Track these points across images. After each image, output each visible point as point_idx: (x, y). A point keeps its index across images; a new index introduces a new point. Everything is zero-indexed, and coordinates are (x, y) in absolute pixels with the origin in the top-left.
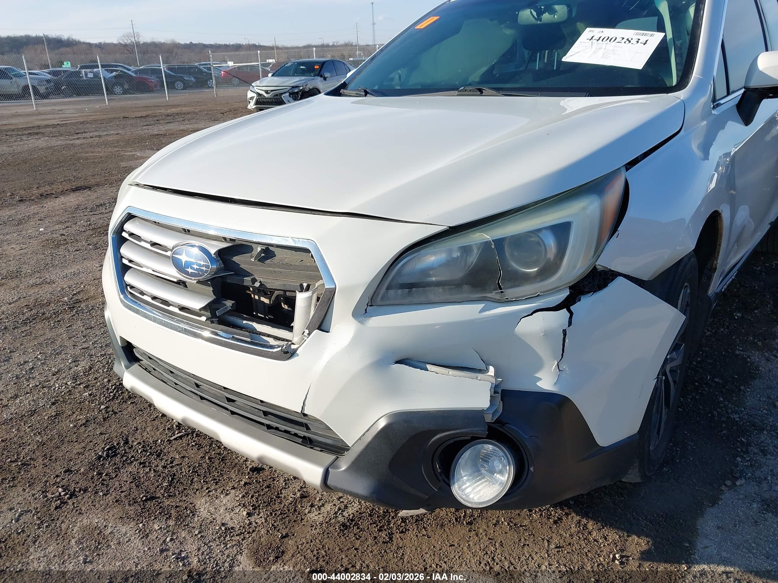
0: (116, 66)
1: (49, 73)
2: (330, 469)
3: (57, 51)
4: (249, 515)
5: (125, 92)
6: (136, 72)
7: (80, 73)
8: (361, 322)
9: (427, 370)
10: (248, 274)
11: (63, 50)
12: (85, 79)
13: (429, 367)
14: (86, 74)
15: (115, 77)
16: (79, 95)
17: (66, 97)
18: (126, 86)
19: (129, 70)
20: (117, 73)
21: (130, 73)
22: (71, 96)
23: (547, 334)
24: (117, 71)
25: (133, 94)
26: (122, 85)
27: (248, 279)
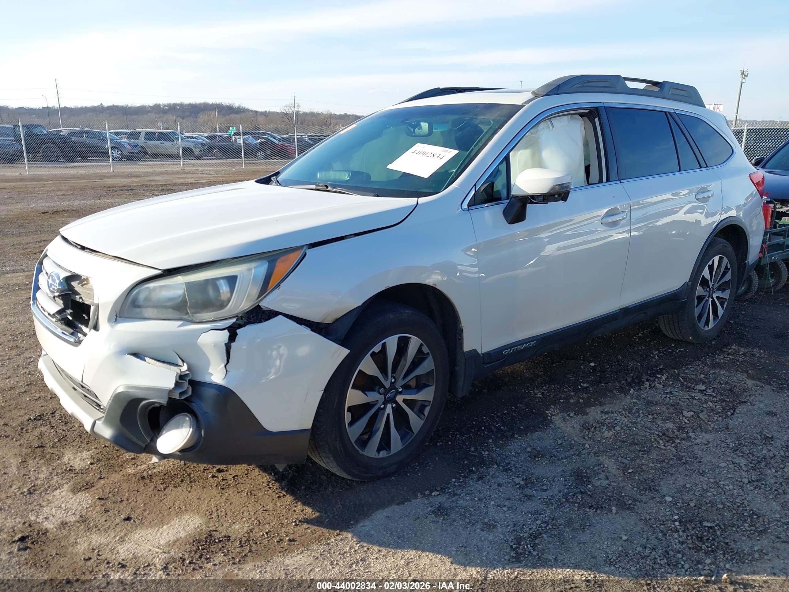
0: (264, 134)
1: (207, 137)
2: (97, 421)
3: (227, 117)
4: (91, 464)
5: (266, 158)
6: (280, 140)
7: (231, 138)
8: (112, 326)
9: (145, 360)
10: (79, 294)
11: (233, 116)
12: (234, 143)
13: (147, 359)
14: (236, 140)
15: (260, 143)
16: (228, 158)
17: (216, 159)
18: (268, 152)
19: (274, 138)
20: (262, 140)
21: (274, 140)
22: (221, 158)
23: (216, 345)
24: (262, 138)
25: (274, 159)
26: (264, 151)
27: (78, 297)
